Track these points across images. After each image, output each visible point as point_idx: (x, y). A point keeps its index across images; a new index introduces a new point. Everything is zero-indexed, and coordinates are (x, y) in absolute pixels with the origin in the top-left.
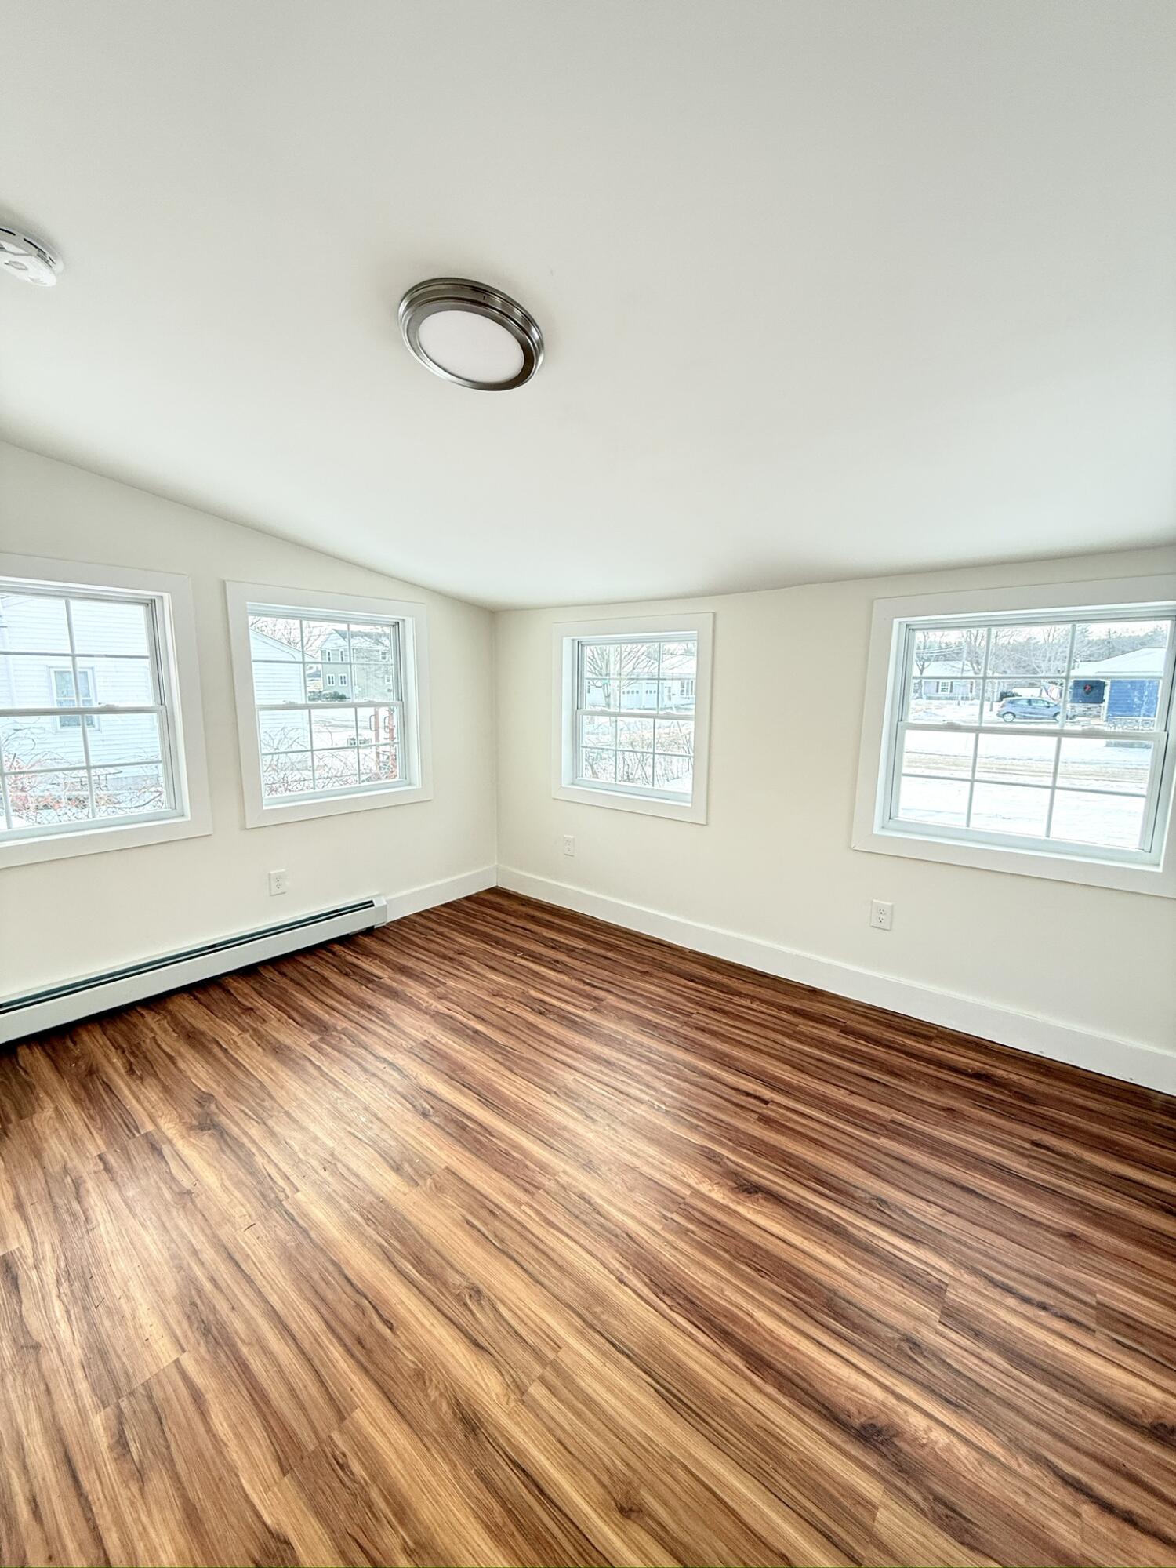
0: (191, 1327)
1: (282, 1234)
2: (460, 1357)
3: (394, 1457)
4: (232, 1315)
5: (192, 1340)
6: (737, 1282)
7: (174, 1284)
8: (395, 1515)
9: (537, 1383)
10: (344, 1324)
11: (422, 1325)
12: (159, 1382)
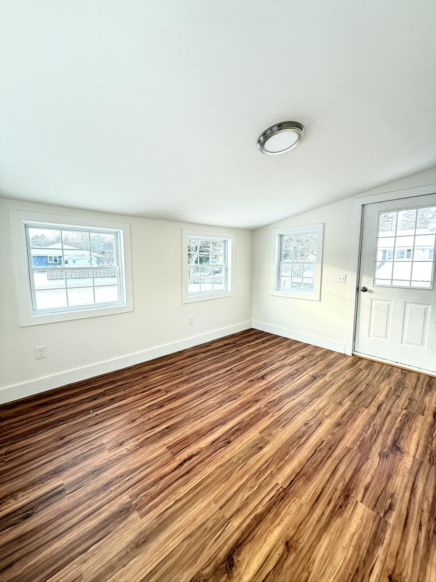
0: (349, 503)
1: (301, 483)
2: (324, 427)
3: (352, 437)
4: (338, 490)
5: (353, 500)
6: (290, 384)
7: (337, 520)
8: (362, 436)
9: (324, 413)
10: (327, 453)
11: (319, 435)
12: (370, 505)
